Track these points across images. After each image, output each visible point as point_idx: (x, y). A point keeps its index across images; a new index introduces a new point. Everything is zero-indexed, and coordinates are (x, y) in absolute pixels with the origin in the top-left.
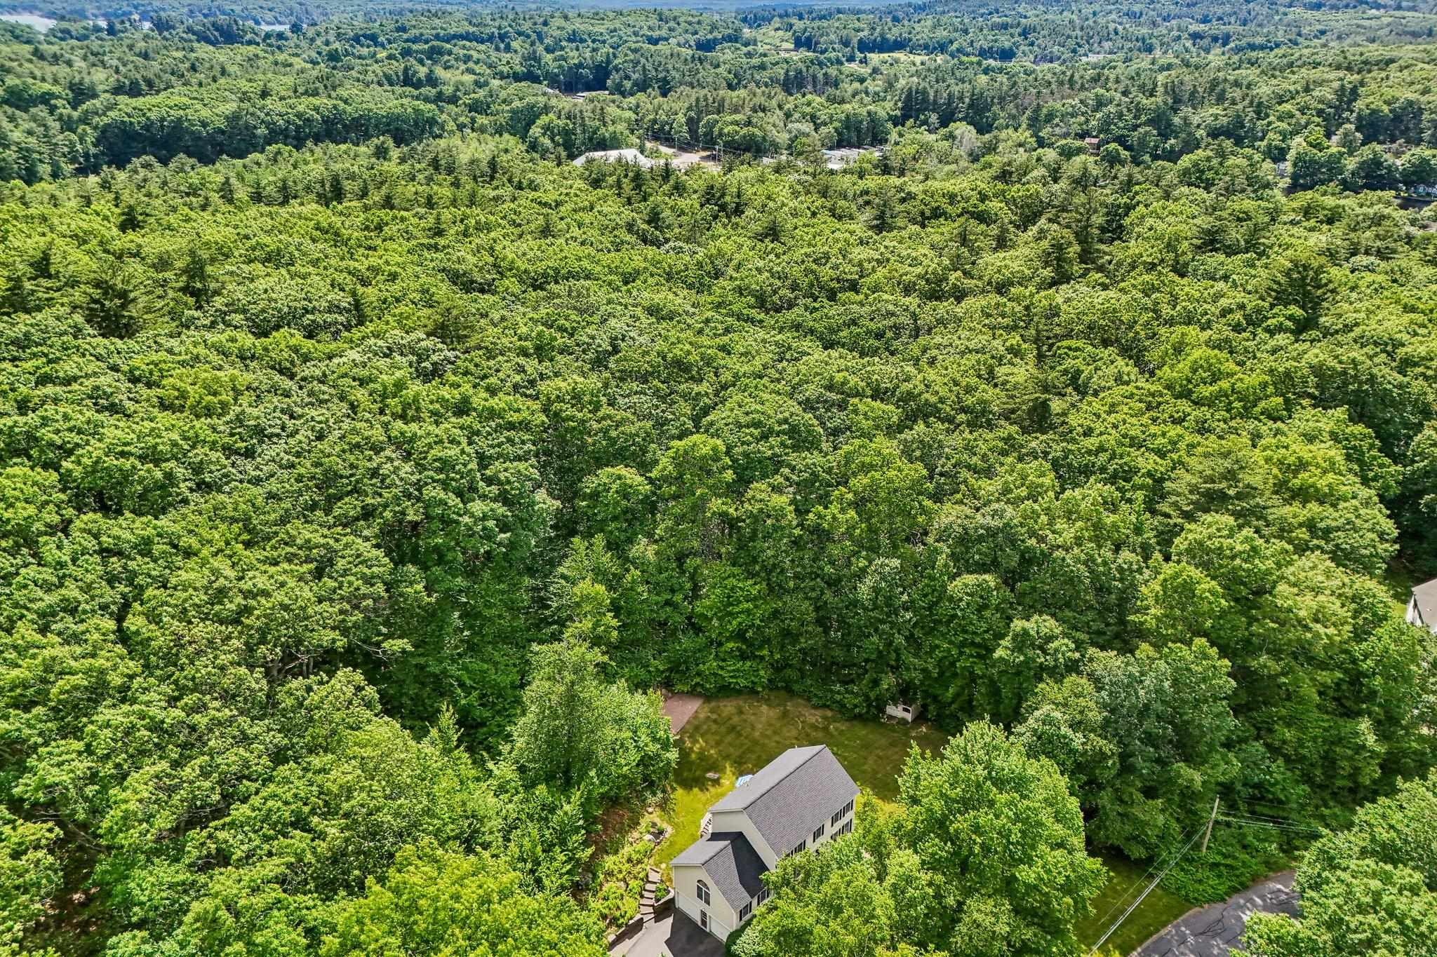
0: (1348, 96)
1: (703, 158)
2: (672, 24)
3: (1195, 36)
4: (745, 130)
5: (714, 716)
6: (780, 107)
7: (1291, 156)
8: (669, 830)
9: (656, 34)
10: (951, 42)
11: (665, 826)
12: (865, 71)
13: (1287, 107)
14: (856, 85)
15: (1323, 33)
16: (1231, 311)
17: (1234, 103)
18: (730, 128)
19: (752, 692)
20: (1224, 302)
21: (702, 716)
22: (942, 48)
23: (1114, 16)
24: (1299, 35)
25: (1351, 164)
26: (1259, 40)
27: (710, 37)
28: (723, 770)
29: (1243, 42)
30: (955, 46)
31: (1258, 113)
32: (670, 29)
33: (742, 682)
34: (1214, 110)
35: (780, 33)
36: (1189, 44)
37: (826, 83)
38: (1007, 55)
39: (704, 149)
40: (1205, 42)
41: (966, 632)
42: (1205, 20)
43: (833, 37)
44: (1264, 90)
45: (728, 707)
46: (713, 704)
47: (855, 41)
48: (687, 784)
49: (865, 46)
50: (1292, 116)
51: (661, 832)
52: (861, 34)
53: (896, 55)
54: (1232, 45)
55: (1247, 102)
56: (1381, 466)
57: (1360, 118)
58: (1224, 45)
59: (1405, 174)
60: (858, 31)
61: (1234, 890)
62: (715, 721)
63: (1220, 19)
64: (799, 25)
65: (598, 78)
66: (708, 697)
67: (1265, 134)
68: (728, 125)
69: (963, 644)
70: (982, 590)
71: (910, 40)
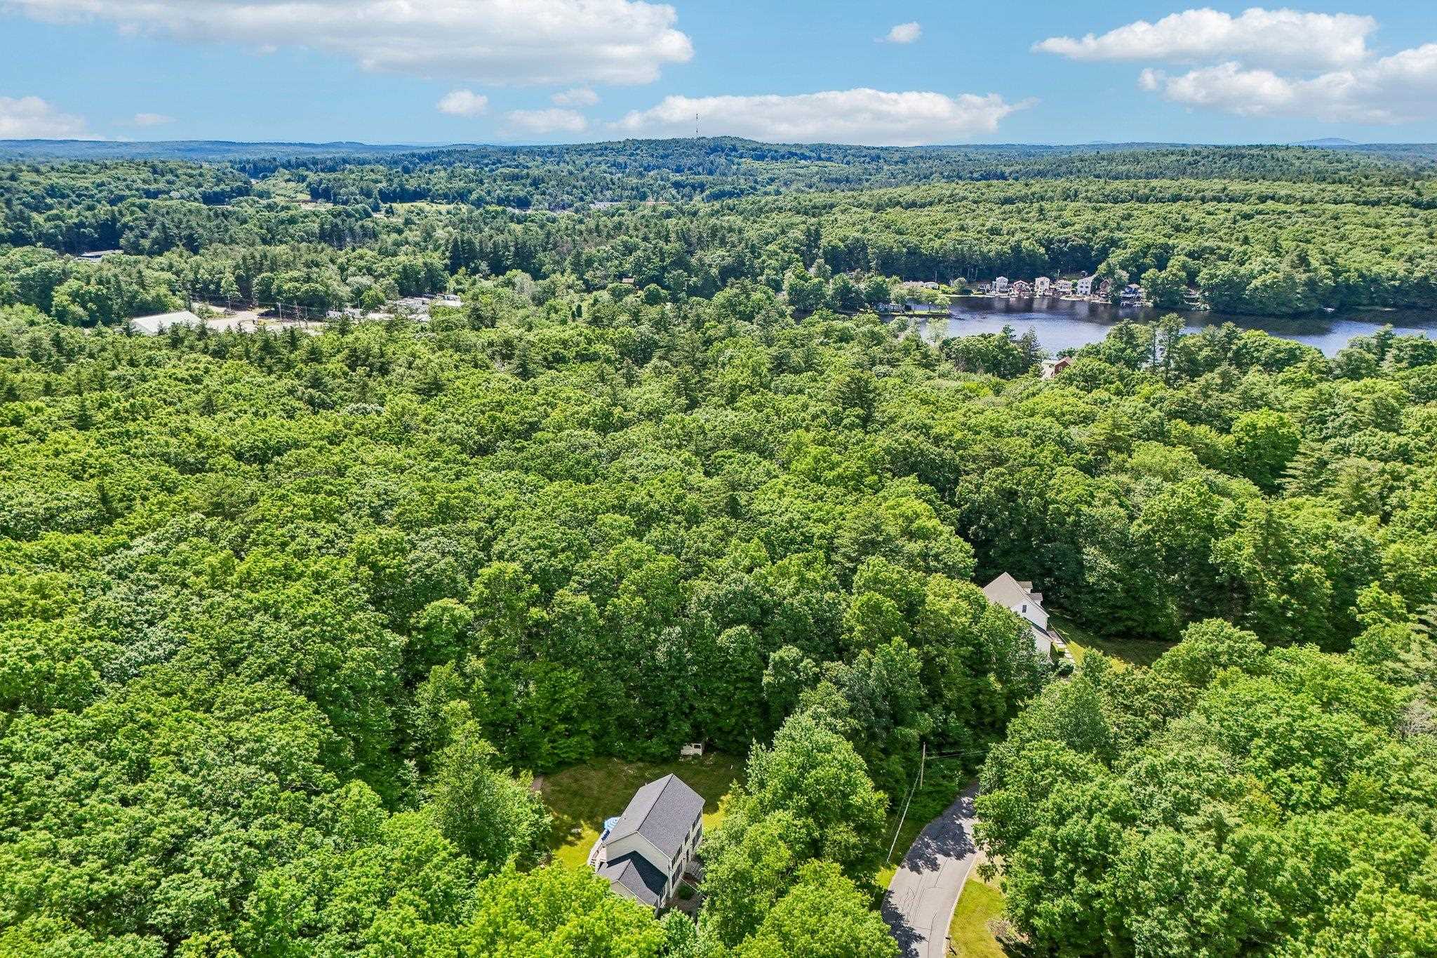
0: (814, 237)
1: (262, 315)
2: (170, 177)
3: (677, 185)
4: (306, 287)
5: (557, 787)
6: (332, 261)
7: (786, 286)
9: (153, 187)
10: (470, 192)
12: (398, 221)
13: (771, 247)
14: (394, 236)
15: (772, 180)
16: (818, 416)
17: (734, 246)
18: (290, 285)
19: (580, 761)
20: (812, 410)
22: (462, 196)
23: (604, 167)
24: (756, 182)
25: (829, 289)
26: (728, 188)
27: (217, 189)
28: (581, 826)
29: (716, 189)
30: (474, 196)
31: (753, 252)
32: (169, 182)
33: (574, 755)
34: (719, 252)
35: (292, 184)
36: (674, 192)
37: (365, 235)
38: (523, 203)
39: (261, 306)
40: (687, 190)
41: (736, 671)
42: (679, 170)
43: (353, 189)
44: (752, 234)
46: (554, 778)
47: (376, 192)
49: (386, 197)
50: (777, 254)
52: (379, 185)
53: (419, 204)
54: (707, 192)
55: (743, 245)
56: (946, 510)
57: (825, 253)
58: (702, 192)
59: (869, 295)
60: (376, 181)
61: (945, 807)
63: (690, 169)
64: (312, 177)
65: (107, 236)
66: (549, 774)
67: (762, 269)
68: (286, 280)
69: (736, 681)
70: (742, 637)
71: (430, 190)
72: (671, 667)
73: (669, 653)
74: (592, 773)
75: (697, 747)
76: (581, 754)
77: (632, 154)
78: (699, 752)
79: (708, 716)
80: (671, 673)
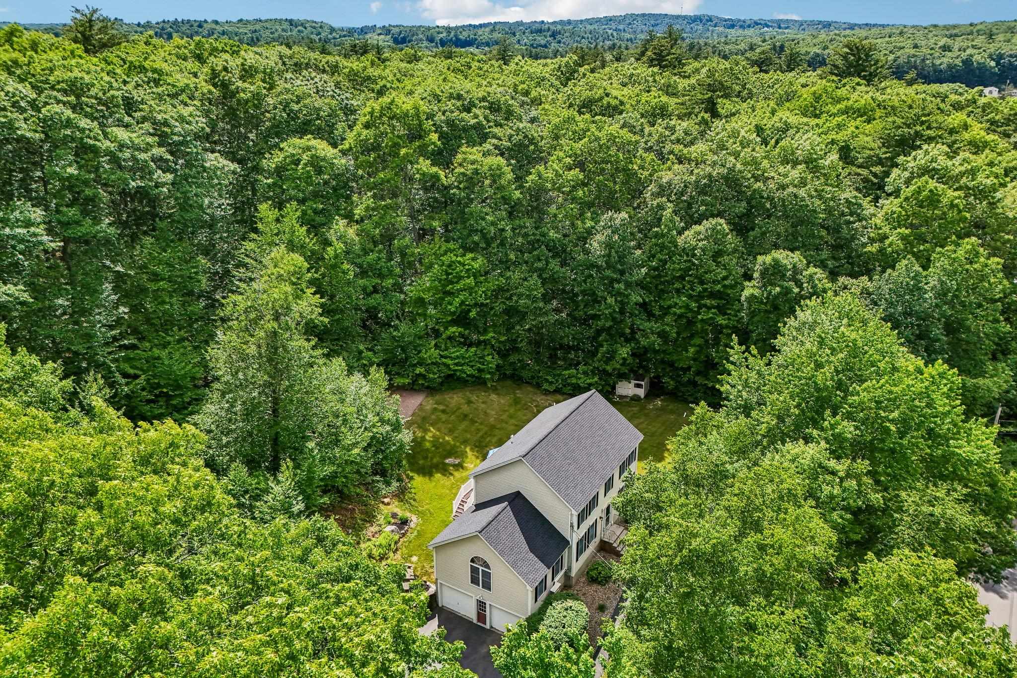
5: (441, 407)
8: (414, 519)
11: (408, 514)
19: (478, 382)
21: (428, 407)
28: (463, 455)
33: (469, 370)
41: (703, 283)
45: (455, 399)
46: (437, 397)
48: (427, 471)
51: (404, 522)
62: (443, 411)
66: (431, 390)
69: (700, 296)
70: (715, 236)
71: (476, 39)
72: (609, 266)
73: (609, 245)
74: (494, 397)
75: (638, 386)
76: (480, 370)
77: (630, 24)
78: (641, 392)
79: (657, 342)
80: (608, 273)
